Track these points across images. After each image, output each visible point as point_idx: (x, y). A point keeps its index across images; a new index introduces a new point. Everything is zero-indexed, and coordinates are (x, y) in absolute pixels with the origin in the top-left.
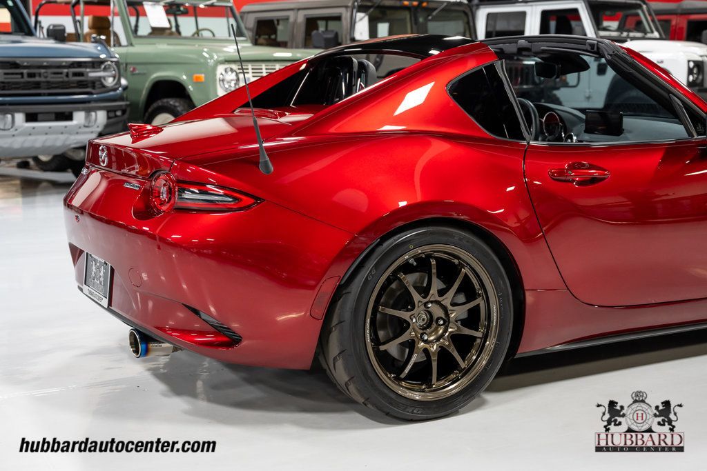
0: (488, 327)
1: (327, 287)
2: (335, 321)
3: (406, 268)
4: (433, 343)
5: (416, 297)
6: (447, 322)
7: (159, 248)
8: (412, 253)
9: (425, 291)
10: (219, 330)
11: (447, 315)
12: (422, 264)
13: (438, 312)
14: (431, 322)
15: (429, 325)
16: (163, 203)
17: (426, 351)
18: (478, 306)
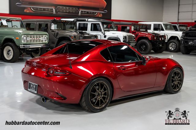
0: (108, 95)
1: (83, 89)
2: (84, 95)
3: (95, 85)
4: (99, 98)
5: (97, 90)
6: (101, 95)
7: (49, 81)
8: (97, 83)
9: (98, 89)
10: (62, 97)
11: (102, 93)
12: (98, 85)
13: (100, 93)
14: (99, 95)
15: (98, 95)
16: (51, 74)
17: (98, 100)
18: (106, 92)
